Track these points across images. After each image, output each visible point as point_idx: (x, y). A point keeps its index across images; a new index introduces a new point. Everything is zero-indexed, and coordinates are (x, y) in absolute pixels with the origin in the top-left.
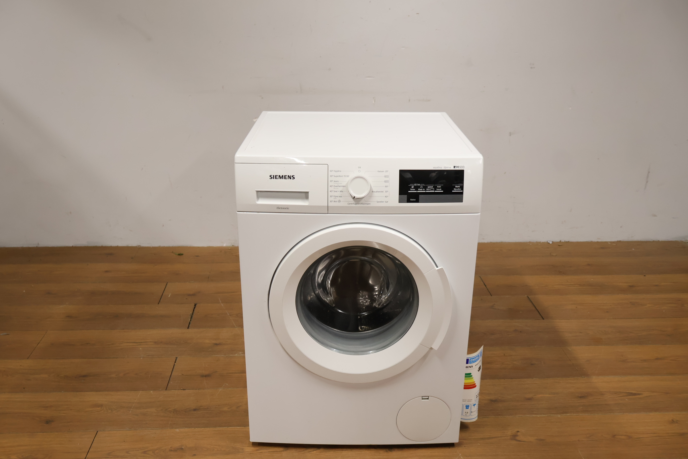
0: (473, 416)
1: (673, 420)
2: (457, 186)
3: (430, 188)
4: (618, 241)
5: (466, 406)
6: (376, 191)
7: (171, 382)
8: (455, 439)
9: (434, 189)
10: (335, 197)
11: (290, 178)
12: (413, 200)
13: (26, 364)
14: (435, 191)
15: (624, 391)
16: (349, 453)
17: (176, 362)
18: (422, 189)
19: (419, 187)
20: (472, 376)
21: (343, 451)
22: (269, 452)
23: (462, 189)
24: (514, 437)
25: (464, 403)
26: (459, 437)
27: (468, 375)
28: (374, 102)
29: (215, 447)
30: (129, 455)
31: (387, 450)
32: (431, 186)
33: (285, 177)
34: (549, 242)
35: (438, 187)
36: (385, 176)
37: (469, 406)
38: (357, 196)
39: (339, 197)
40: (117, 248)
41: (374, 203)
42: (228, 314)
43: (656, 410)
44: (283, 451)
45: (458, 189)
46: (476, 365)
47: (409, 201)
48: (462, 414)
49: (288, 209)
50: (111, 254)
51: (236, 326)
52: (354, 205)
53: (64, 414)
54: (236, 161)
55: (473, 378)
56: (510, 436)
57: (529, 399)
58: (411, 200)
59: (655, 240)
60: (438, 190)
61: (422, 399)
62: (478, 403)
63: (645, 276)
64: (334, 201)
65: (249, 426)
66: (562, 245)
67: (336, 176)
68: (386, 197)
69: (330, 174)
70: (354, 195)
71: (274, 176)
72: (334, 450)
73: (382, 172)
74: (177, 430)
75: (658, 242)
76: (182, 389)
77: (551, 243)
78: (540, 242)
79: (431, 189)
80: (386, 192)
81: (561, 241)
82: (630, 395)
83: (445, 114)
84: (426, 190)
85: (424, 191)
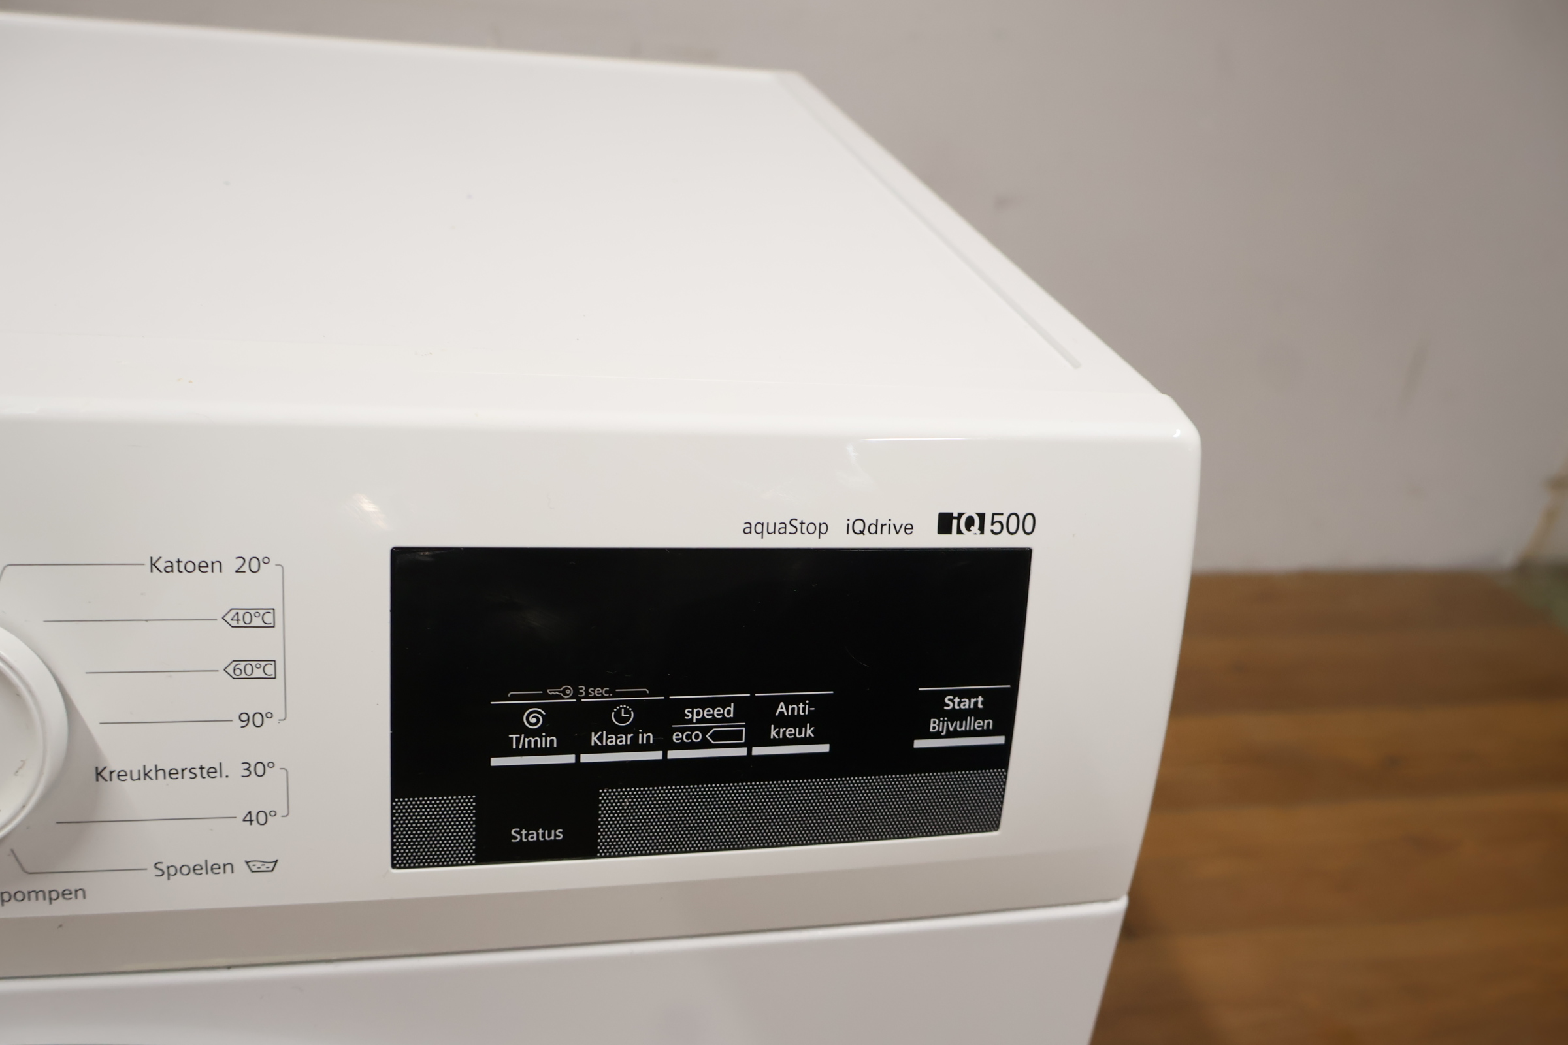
2: (962, 695)
3: (705, 725)
6: (136, 767)
9: (742, 727)
12: (537, 835)
14: (757, 751)
18: (625, 731)
19: (599, 717)
23: (1005, 725)
32: (713, 704)
35: (781, 709)
36: (239, 618)
45: (971, 723)
47: (493, 850)
58: (518, 835)
60: (785, 742)
68: (249, 818)
73: (200, 567)
79: (715, 736)
80: (249, 769)
83: (796, 81)
84: (665, 744)
85: (646, 747)
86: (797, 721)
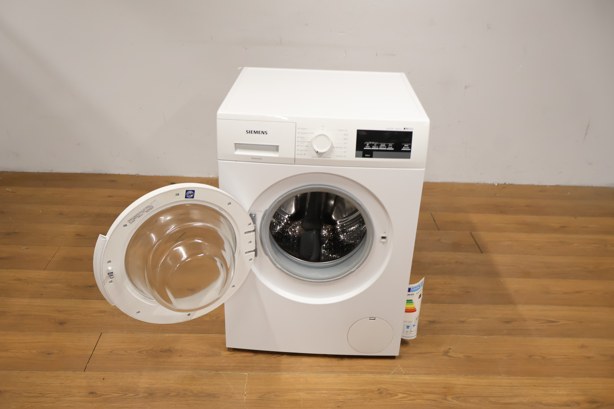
0: (412, 334)
1: (582, 345)
2: (406, 145)
3: (382, 146)
4: (556, 186)
5: (407, 326)
6: (336, 147)
8: (396, 353)
9: (386, 147)
10: (302, 150)
11: (264, 134)
12: (368, 155)
13: (42, 274)
14: (387, 149)
15: (544, 319)
16: (307, 360)
18: (375, 146)
19: (373, 145)
20: (413, 302)
21: (302, 358)
22: (241, 356)
23: (410, 148)
24: (446, 353)
25: (405, 324)
26: (400, 351)
27: (409, 301)
28: (345, 55)
29: (197, 350)
30: (127, 353)
31: (339, 359)
32: (383, 144)
33: (259, 133)
34: (494, 184)
35: (389, 145)
36: (345, 135)
37: (409, 326)
38: (320, 151)
39: (305, 151)
40: (119, 175)
41: (334, 157)
43: (570, 336)
44: (253, 356)
45: (407, 148)
46: (417, 294)
47: (364, 156)
48: (403, 332)
49: (261, 159)
50: (114, 181)
52: (317, 158)
53: (74, 317)
54: (218, 117)
55: (414, 304)
56: (443, 352)
57: (463, 322)
59: (589, 186)
60: (389, 148)
61: (370, 319)
62: (417, 324)
63: (576, 218)
64: (301, 155)
65: (225, 334)
66: (506, 187)
67: (303, 133)
68: (344, 152)
69: (297, 131)
70: (317, 150)
71: (250, 131)
72: (294, 357)
73: (342, 130)
74: (167, 335)
75: (592, 187)
77: (496, 185)
78: (487, 184)
80: (345, 148)
81: (506, 183)
82: (548, 323)
83: (403, 75)
84: (379, 147)
85: (377, 148)
86: (391, 146)
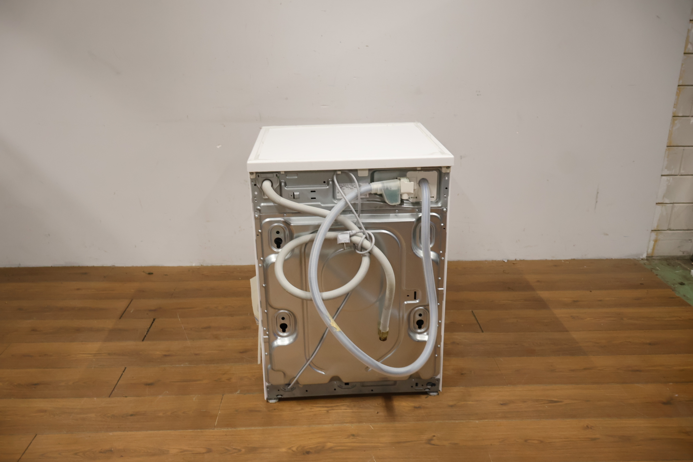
1: (587, 426)
4: (571, 259)
7: (115, 390)
15: (546, 399)
17: (125, 372)
24: (429, 441)
29: (143, 449)
34: (504, 260)
40: (93, 268)
42: (183, 328)
43: (573, 416)
50: (85, 274)
51: (188, 339)
53: (9, 418)
56: (426, 440)
57: (452, 406)
59: (608, 258)
63: (591, 291)
66: (516, 264)
75: (611, 260)
76: (124, 397)
77: (506, 261)
78: (496, 261)
81: (517, 260)
82: (551, 403)
